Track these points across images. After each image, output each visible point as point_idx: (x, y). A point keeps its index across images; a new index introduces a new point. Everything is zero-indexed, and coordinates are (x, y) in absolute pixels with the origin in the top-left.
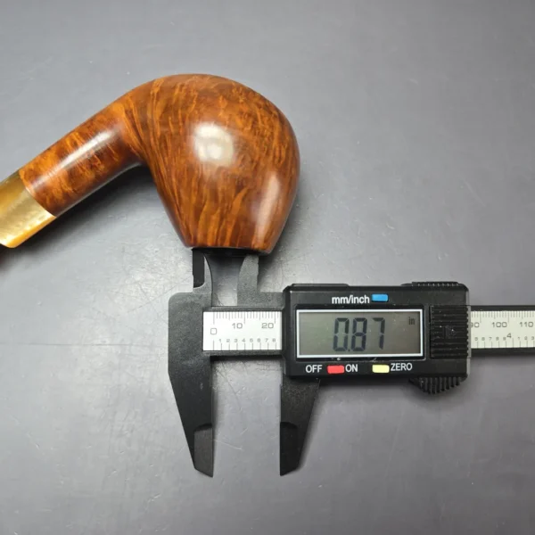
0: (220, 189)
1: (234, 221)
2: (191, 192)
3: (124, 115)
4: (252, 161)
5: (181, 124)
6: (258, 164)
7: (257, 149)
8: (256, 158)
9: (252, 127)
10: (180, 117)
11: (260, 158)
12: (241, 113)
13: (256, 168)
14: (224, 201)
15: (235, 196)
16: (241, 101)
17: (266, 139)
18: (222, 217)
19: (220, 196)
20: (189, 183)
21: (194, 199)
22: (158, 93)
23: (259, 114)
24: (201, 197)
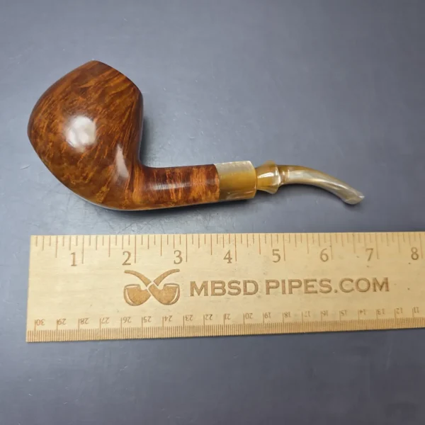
0: (97, 95)
1: (100, 76)
2: (117, 106)
3: (135, 190)
4: (66, 100)
5: (99, 148)
6: (63, 98)
7: (59, 107)
8: (63, 101)
9: (53, 121)
10: (97, 153)
11: (61, 100)
12: (55, 134)
13: (67, 95)
14: (99, 88)
15: (90, 87)
16: (51, 144)
17: (49, 111)
18: (107, 82)
19: (99, 92)
20: (115, 111)
21: (118, 101)
22: (104, 186)
23: (44, 130)
24: (112, 98)
